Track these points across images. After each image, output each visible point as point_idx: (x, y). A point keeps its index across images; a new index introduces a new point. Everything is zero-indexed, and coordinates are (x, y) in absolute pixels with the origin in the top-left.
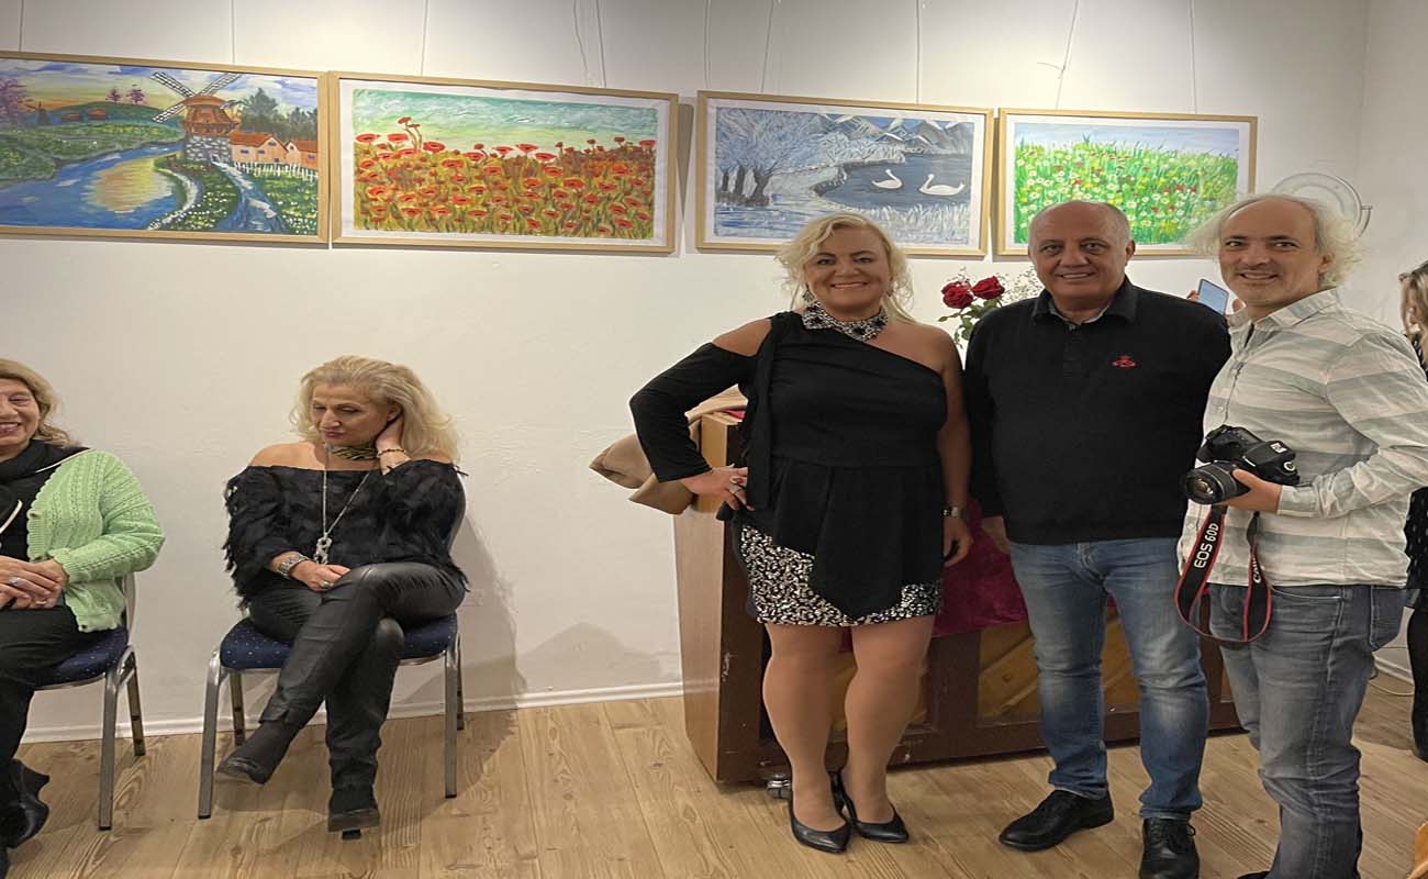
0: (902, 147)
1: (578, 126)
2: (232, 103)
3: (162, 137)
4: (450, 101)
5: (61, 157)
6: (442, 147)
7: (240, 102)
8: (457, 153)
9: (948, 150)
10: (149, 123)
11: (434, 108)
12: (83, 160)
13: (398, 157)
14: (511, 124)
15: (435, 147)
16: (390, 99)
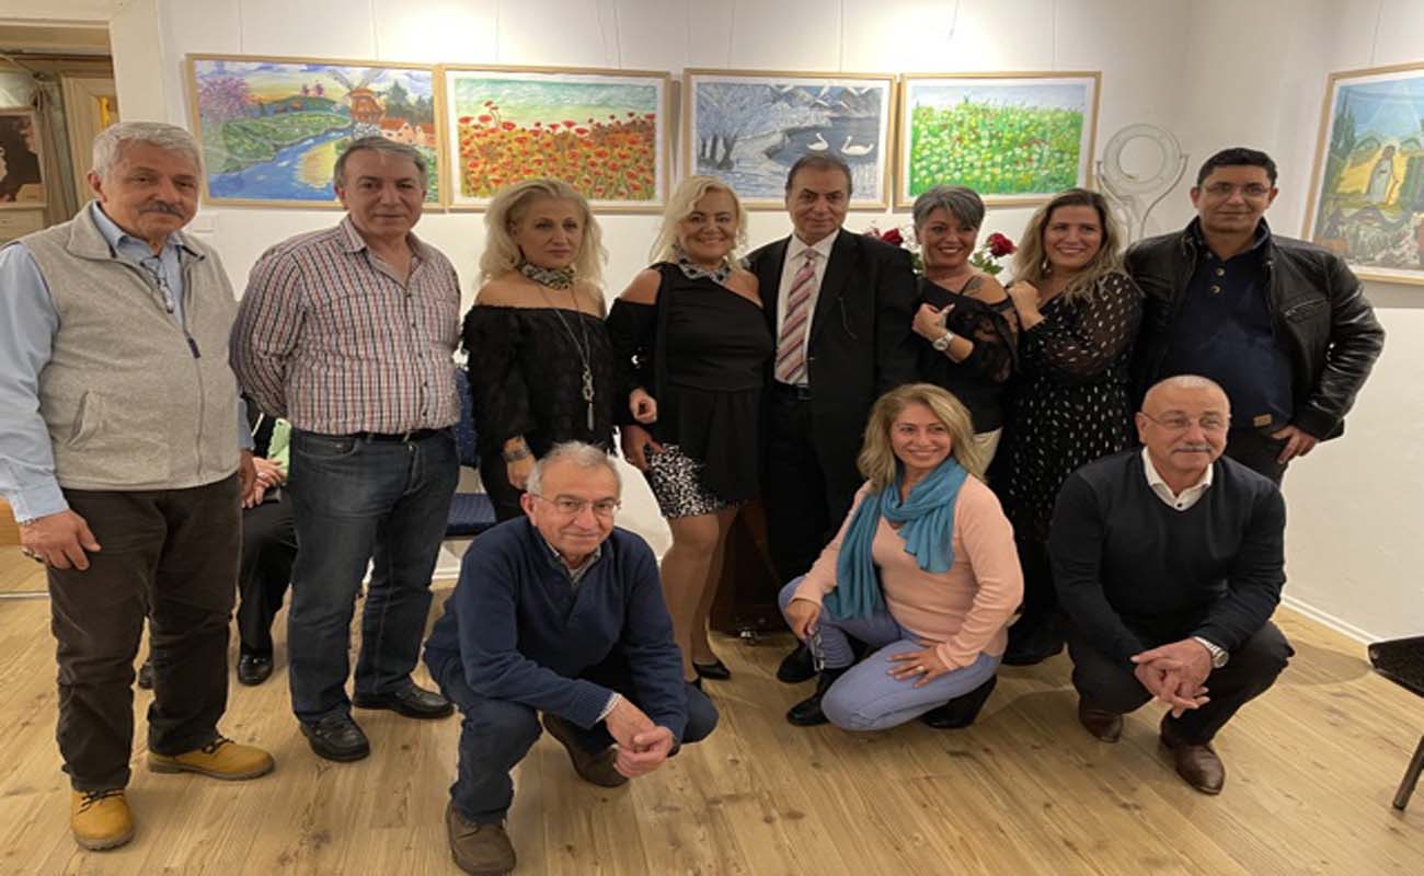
0: (827, 113)
1: (603, 104)
2: (380, 94)
3: (337, 124)
4: (518, 85)
5: (277, 143)
6: (514, 126)
7: (384, 93)
8: (523, 130)
9: (862, 114)
10: (329, 113)
11: (508, 91)
12: (292, 145)
13: (486, 135)
14: (559, 103)
15: (509, 126)
16: (479, 85)
